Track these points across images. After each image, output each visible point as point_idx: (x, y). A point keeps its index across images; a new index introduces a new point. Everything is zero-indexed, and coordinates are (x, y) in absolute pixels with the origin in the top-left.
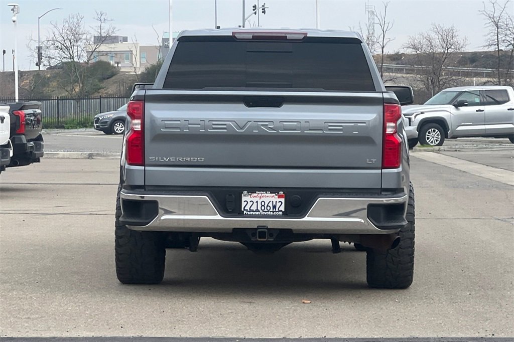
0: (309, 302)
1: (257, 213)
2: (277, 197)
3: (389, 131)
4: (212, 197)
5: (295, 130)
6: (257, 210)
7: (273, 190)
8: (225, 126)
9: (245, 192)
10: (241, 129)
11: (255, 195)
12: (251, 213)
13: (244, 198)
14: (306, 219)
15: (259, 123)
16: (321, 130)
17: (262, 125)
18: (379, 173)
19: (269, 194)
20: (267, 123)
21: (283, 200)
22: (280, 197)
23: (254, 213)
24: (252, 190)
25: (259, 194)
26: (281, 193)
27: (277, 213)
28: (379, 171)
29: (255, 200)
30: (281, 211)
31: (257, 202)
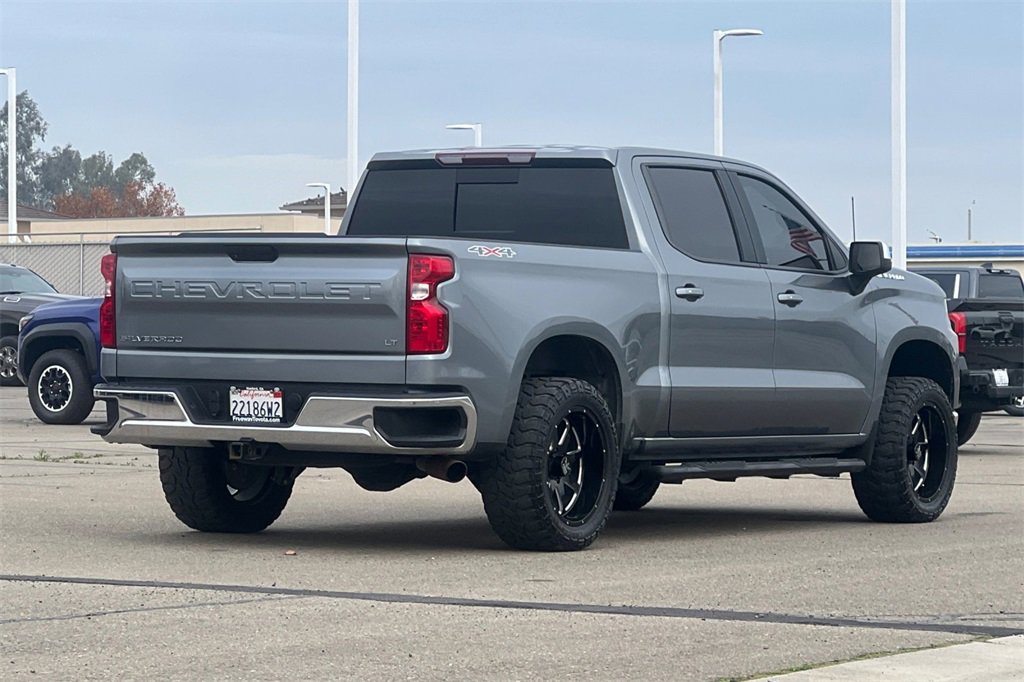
0: (292, 552)
1: (249, 419)
2: (272, 395)
3: (416, 296)
4: (181, 393)
5: (288, 294)
6: (249, 416)
7: (268, 385)
8: (203, 290)
9: (233, 388)
10: (223, 293)
11: (245, 392)
12: (242, 419)
13: (233, 397)
14: (295, 428)
15: (244, 285)
16: (323, 295)
17: (248, 288)
18: (401, 362)
19: (262, 391)
20: (253, 285)
21: (280, 400)
22: (276, 395)
23: (246, 419)
24: (242, 385)
25: (250, 391)
26: (277, 389)
27: (274, 420)
28: (403, 358)
29: (245, 400)
30: (278, 417)
31: (248, 403)
